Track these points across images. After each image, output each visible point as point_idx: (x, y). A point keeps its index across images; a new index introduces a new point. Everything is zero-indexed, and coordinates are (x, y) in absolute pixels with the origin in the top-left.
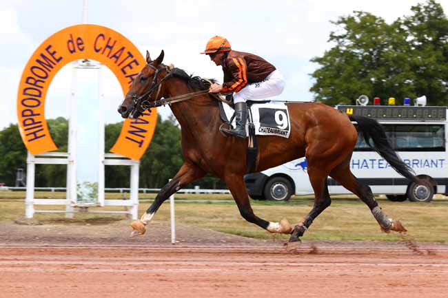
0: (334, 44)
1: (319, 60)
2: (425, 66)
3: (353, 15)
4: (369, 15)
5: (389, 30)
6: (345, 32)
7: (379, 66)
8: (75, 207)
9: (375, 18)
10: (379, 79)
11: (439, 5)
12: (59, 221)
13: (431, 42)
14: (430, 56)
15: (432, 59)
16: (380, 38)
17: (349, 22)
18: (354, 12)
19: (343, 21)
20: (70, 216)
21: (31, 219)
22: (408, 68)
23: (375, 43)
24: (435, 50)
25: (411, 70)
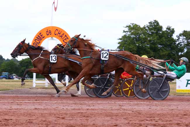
0: (125, 34)
1: (120, 39)
2: (153, 41)
3: (130, 24)
4: (135, 24)
5: (142, 29)
6: (128, 30)
7: (139, 40)
8: (48, 84)
9: (137, 26)
10: (139, 45)
11: (157, 21)
12: (43, 88)
13: (155, 33)
14: (155, 37)
15: (156, 38)
16: (139, 32)
17: (129, 27)
18: (131, 24)
19: (127, 26)
20: (47, 87)
21: (35, 87)
22: (148, 41)
23: (138, 33)
24: (156, 35)
25: (149, 42)
